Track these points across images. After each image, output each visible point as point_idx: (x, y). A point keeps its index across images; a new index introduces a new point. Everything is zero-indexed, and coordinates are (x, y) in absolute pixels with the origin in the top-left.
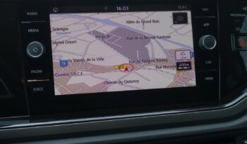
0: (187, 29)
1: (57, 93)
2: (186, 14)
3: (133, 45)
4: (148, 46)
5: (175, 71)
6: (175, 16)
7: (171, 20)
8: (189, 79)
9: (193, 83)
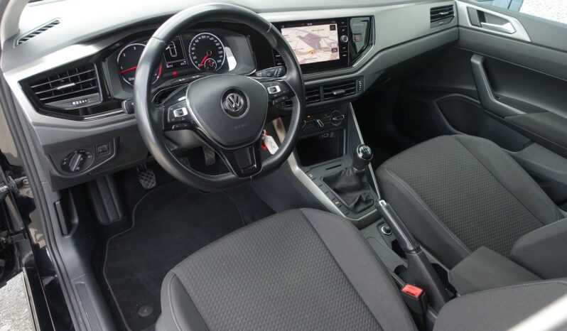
0: (335, 32)
2: (335, 26)
4: (320, 42)
6: (331, 26)
7: (329, 29)
8: (337, 56)
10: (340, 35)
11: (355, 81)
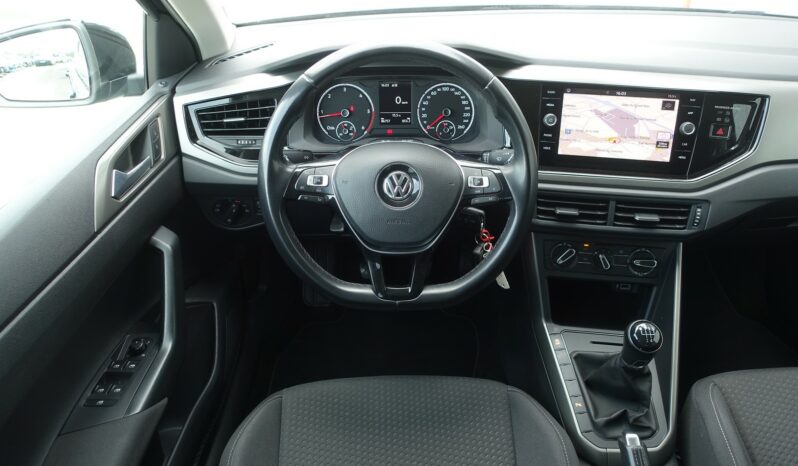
0: (673, 115)
1: (560, 152)
2: (674, 103)
3: (624, 124)
4: (636, 126)
5: (653, 148)
6: (664, 103)
7: (661, 107)
8: (665, 156)
9: (667, 159)
10: (680, 120)
11: (689, 206)
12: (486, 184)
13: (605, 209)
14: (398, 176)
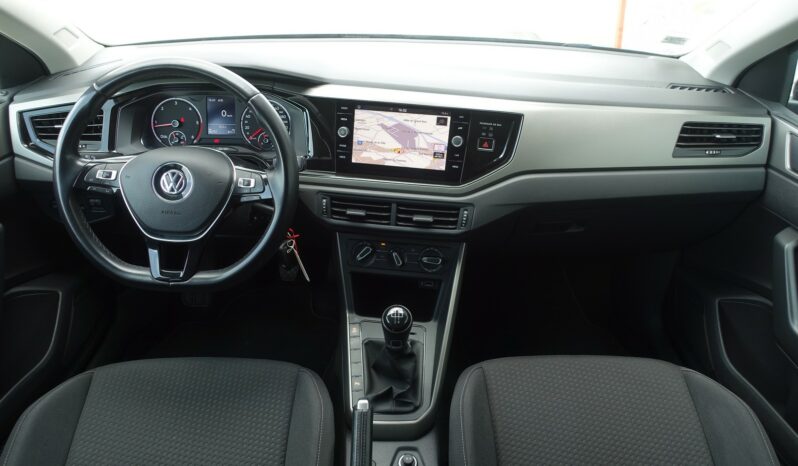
0: (446, 129)
1: (354, 161)
2: (446, 119)
3: (406, 137)
4: (416, 139)
5: (431, 158)
6: (438, 119)
7: (436, 122)
8: (441, 165)
9: (443, 168)
10: (452, 135)
11: (458, 209)
12: (252, 185)
13: (389, 210)
14: (173, 174)
